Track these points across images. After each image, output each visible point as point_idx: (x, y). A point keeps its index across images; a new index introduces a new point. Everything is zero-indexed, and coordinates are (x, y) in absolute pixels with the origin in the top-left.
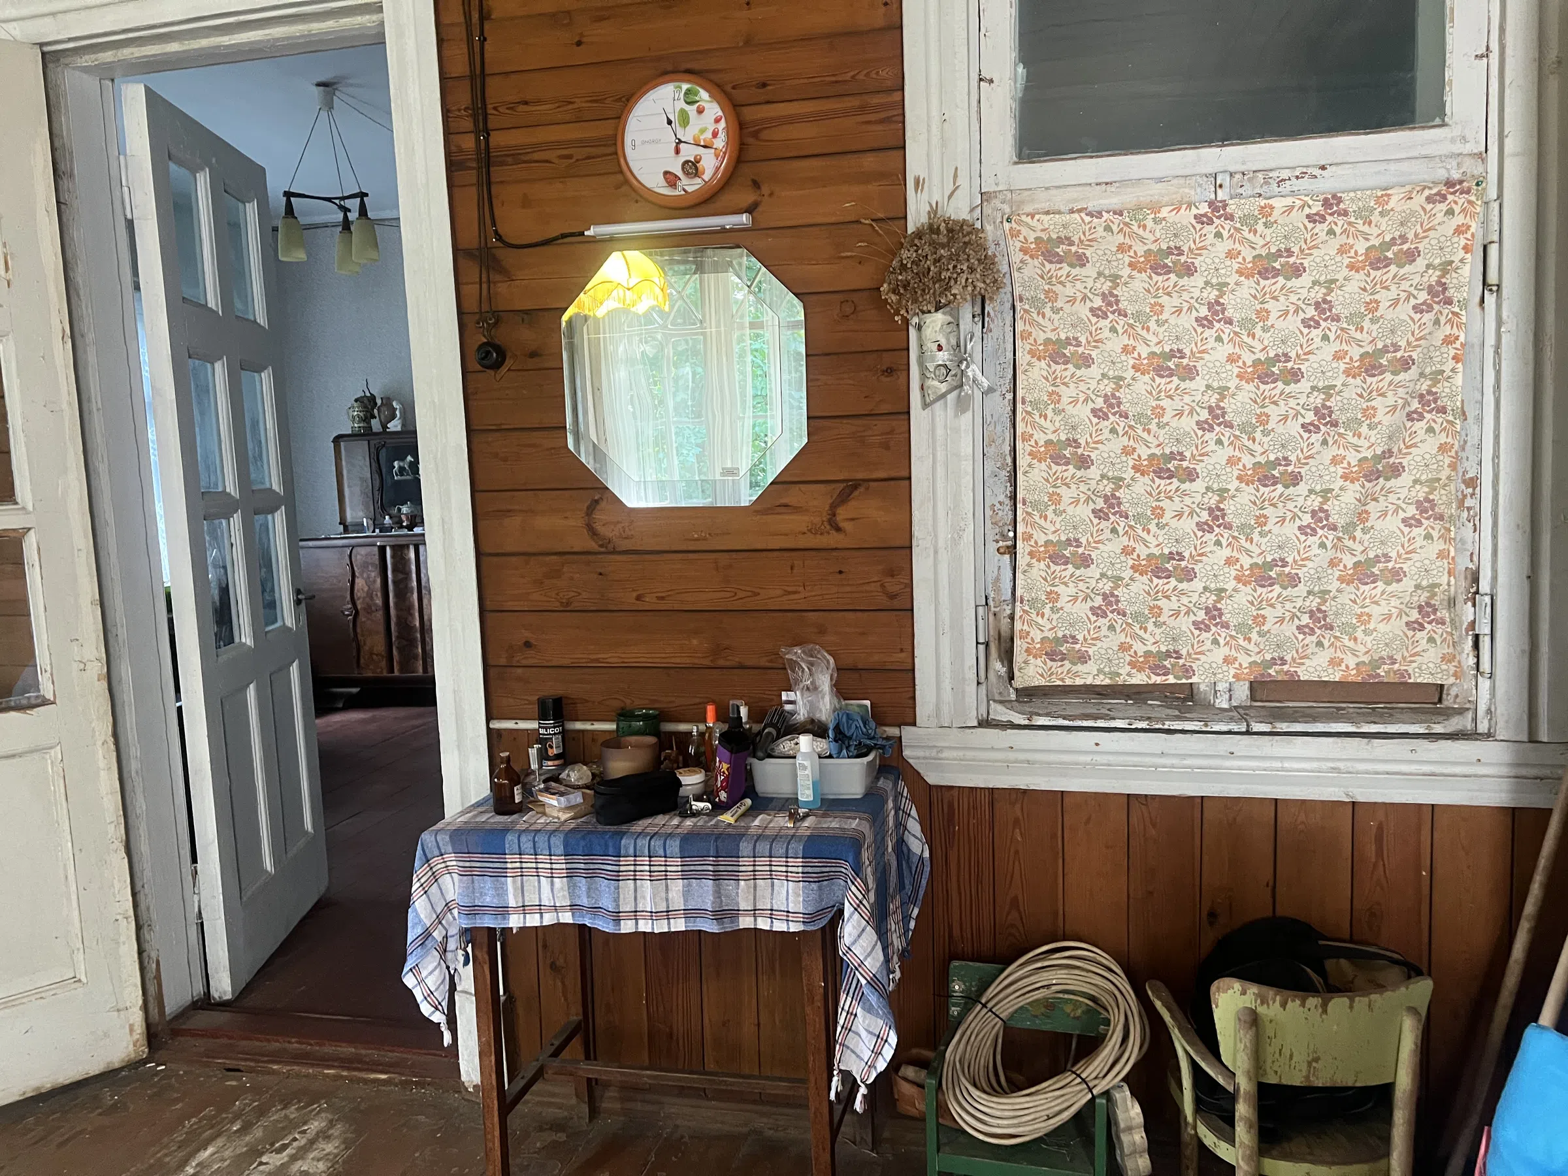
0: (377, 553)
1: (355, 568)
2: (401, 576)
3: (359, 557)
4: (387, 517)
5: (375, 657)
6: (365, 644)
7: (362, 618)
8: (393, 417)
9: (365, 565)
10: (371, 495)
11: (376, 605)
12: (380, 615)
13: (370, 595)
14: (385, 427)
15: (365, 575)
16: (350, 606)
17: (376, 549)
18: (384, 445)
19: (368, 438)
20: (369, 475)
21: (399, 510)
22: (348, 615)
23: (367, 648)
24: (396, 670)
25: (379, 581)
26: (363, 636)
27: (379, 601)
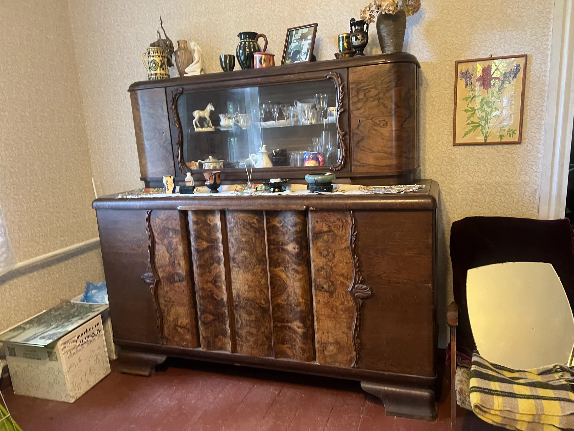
0: (178, 218)
1: (156, 235)
2: (205, 244)
3: (158, 221)
4: (188, 174)
5: (179, 329)
6: (168, 315)
7: (165, 288)
8: (190, 61)
9: (165, 231)
10: (170, 148)
11: (178, 274)
12: (182, 286)
13: (172, 263)
14: (182, 73)
15: (166, 242)
16: (151, 274)
17: (176, 214)
18: (182, 93)
19: (164, 85)
20: (167, 126)
21: (201, 165)
22: (150, 284)
23: (171, 318)
24: (202, 346)
25: (180, 248)
26: (166, 306)
27: (182, 270)
